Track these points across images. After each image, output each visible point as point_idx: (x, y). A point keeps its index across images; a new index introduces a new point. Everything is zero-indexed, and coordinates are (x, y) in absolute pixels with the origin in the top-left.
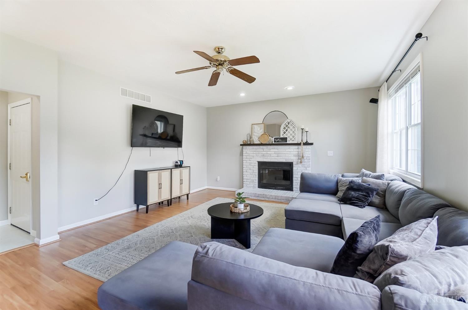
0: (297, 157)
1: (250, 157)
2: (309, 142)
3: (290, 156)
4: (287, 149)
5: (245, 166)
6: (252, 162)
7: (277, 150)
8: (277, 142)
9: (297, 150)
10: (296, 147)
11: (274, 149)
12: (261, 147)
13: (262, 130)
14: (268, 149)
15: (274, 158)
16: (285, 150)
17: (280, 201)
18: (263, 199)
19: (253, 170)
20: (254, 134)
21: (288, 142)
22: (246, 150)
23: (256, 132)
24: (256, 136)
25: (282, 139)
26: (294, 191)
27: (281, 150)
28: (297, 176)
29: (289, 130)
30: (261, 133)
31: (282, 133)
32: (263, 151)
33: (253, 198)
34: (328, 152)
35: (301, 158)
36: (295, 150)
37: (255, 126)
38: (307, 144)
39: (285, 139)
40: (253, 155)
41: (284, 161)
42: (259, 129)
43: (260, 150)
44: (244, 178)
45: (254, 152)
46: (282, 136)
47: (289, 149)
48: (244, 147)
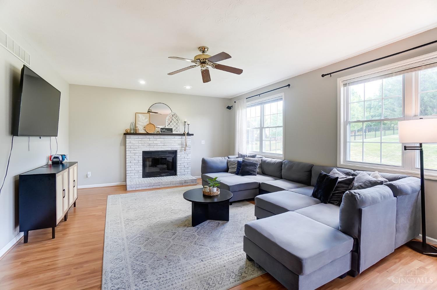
0: (181, 146)
1: (135, 147)
2: (190, 133)
3: (175, 145)
4: (172, 139)
5: (129, 157)
6: (137, 152)
7: (163, 140)
8: (163, 132)
9: (181, 140)
10: (180, 137)
11: (161, 138)
12: (148, 136)
13: (147, 119)
14: (154, 139)
15: (160, 147)
16: (170, 140)
17: (174, 185)
18: (158, 187)
19: (138, 161)
20: (139, 123)
21: (174, 133)
22: (130, 140)
23: (141, 121)
24: (141, 125)
25: (168, 129)
26: (178, 175)
27: (167, 140)
28: (180, 161)
29: (173, 122)
30: (146, 122)
31: (167, 124)
32: (150, 141)
33: (141, 189)
34: (202, 141)
35: (185, 147)
36: (179, 140)
37: (140, 115)
38: (188, 134)
39: (171, 130)
40: (137, 144)
41: (170, 149)
42: (144, 119)
43: (146, 140)
44: (127, 169)
45: (140, 142)
46: (167, 127)
47: (175, 138)
48: (128, 136)
